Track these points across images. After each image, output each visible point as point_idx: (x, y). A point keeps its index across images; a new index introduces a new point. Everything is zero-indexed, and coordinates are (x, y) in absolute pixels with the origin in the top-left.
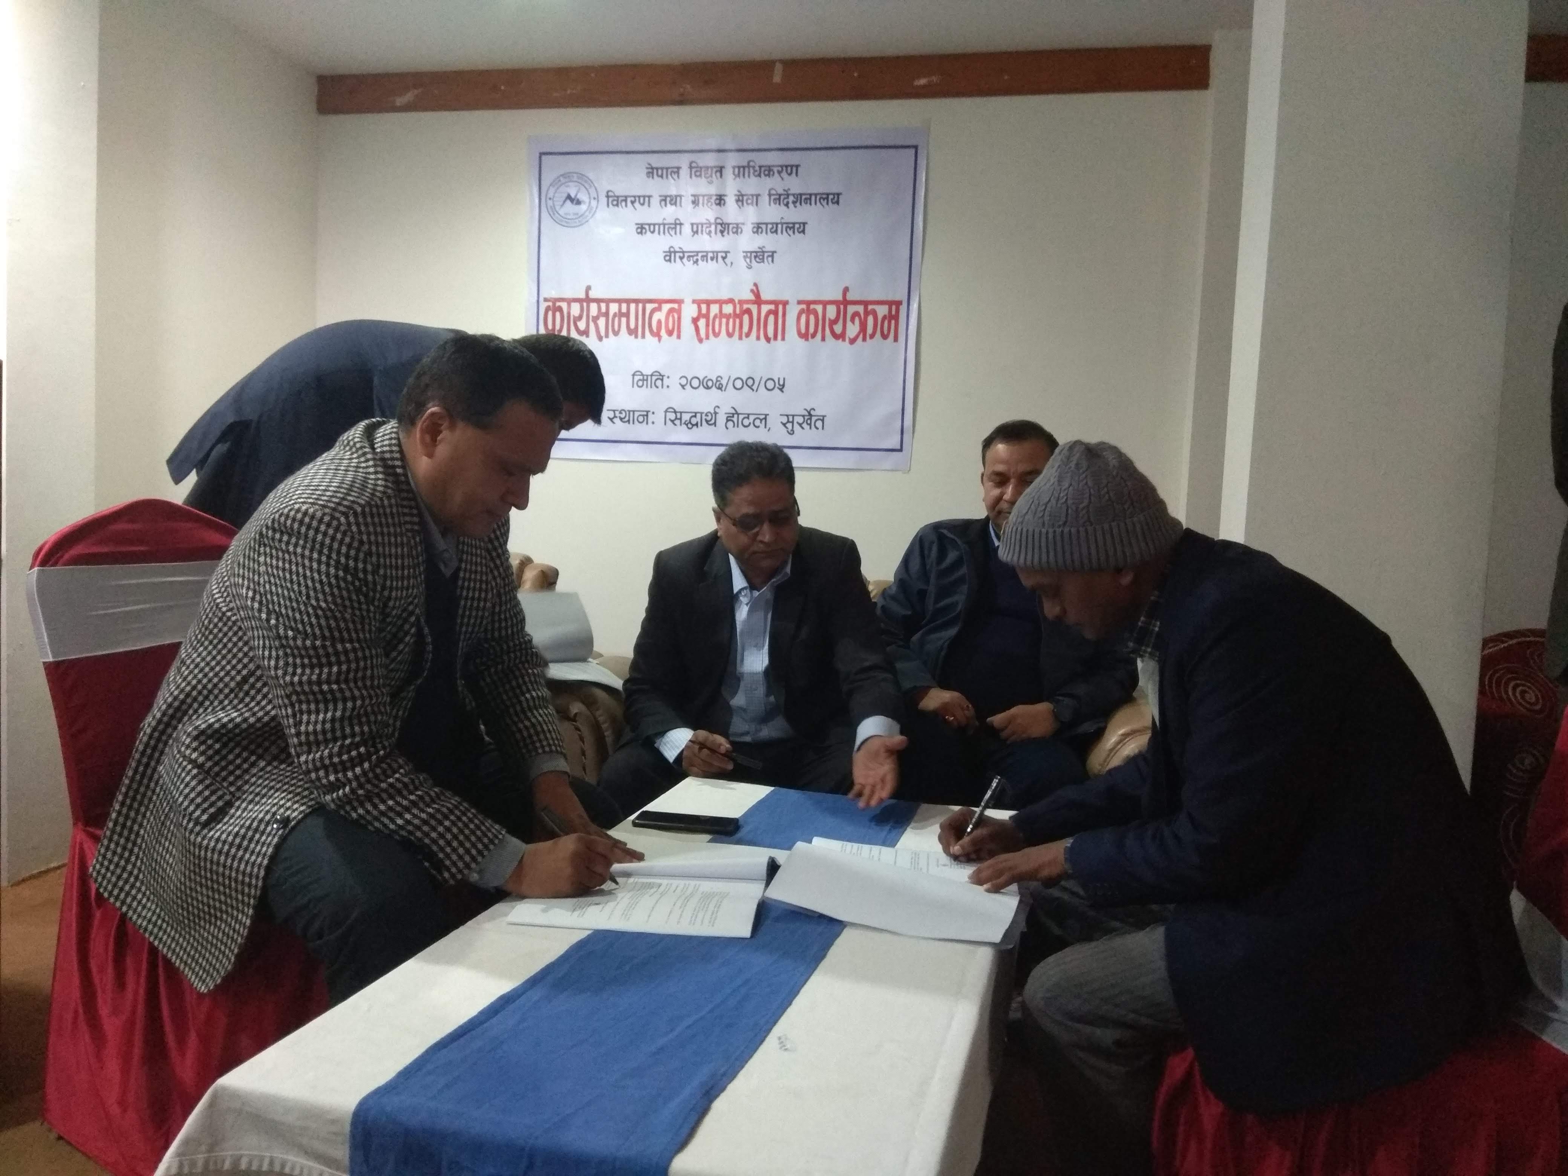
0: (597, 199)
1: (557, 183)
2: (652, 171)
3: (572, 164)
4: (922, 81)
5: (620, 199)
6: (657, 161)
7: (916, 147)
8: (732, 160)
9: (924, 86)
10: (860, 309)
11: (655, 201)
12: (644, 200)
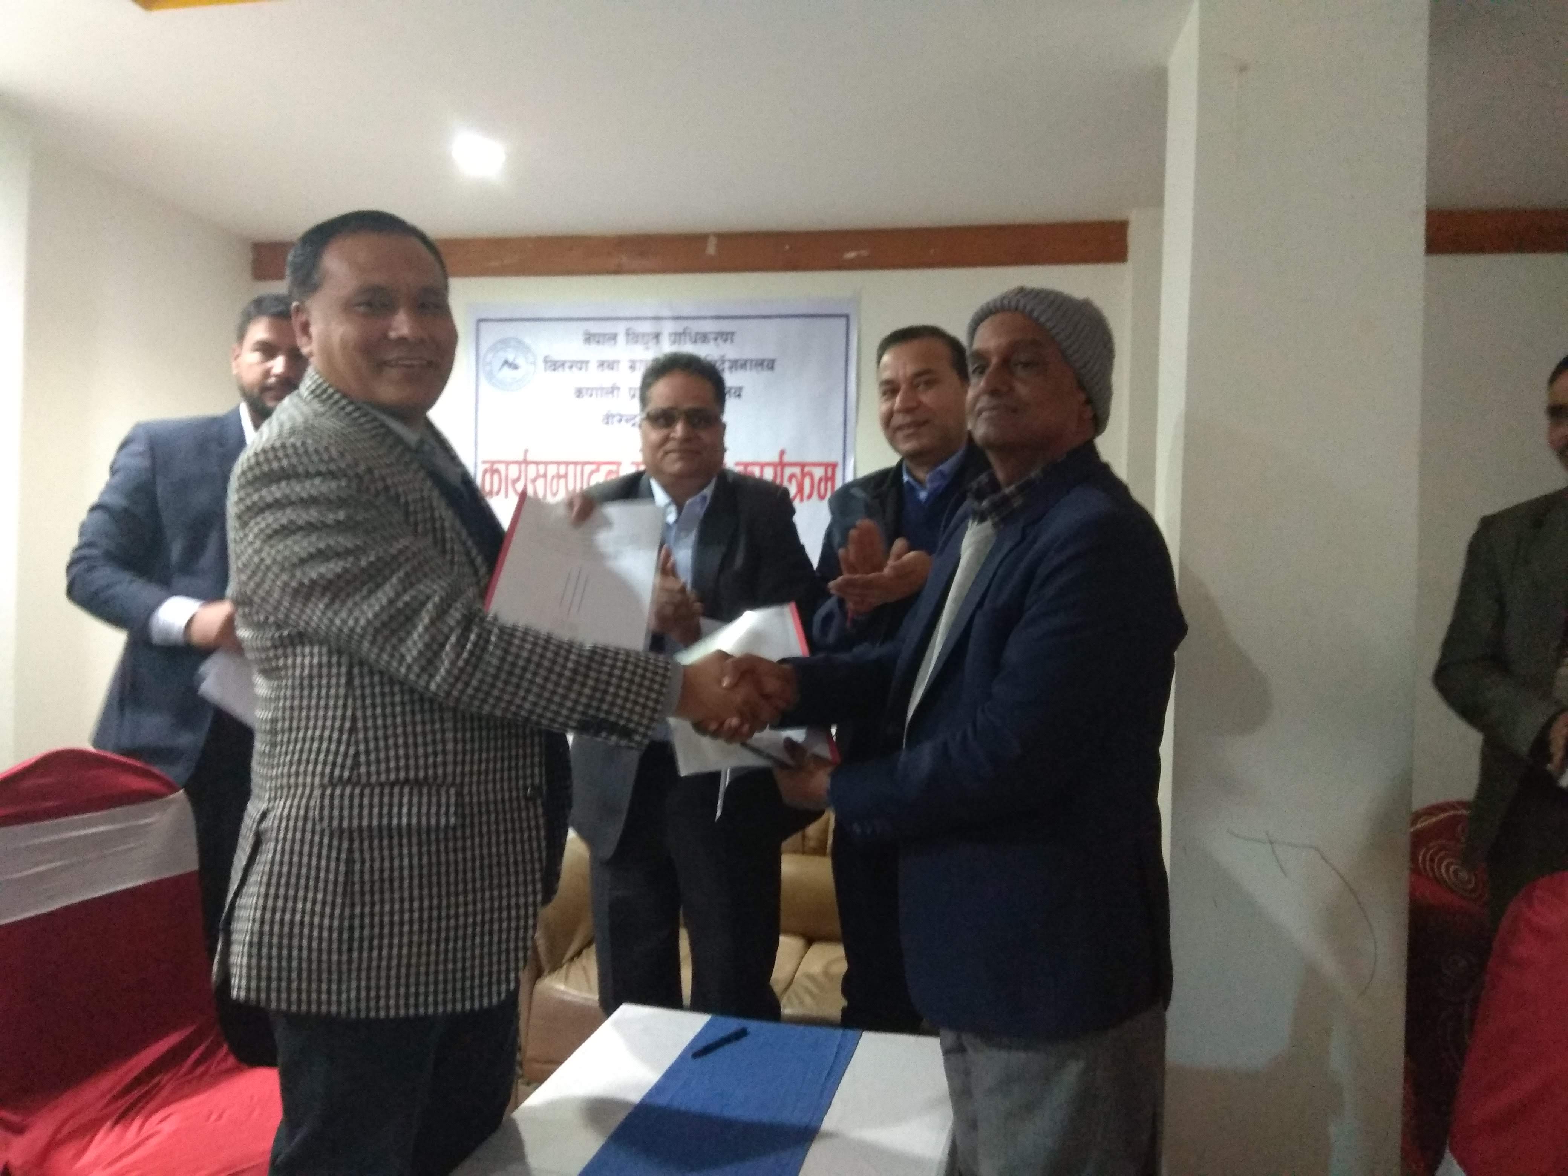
0: (534, 363)
1: (494, 348)
2: (589, 338)
3: (509, 330)
4: (851, 255)
5: (558, 364)
6: (595, 328)
7: (847, 317)
8: (668, 328)
9: (851, 260)
10: (797, 470)
11: (593, 365)
12: (582, 364)
